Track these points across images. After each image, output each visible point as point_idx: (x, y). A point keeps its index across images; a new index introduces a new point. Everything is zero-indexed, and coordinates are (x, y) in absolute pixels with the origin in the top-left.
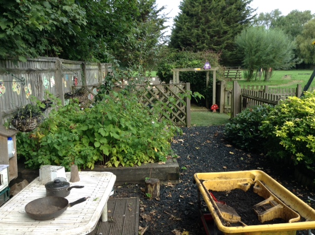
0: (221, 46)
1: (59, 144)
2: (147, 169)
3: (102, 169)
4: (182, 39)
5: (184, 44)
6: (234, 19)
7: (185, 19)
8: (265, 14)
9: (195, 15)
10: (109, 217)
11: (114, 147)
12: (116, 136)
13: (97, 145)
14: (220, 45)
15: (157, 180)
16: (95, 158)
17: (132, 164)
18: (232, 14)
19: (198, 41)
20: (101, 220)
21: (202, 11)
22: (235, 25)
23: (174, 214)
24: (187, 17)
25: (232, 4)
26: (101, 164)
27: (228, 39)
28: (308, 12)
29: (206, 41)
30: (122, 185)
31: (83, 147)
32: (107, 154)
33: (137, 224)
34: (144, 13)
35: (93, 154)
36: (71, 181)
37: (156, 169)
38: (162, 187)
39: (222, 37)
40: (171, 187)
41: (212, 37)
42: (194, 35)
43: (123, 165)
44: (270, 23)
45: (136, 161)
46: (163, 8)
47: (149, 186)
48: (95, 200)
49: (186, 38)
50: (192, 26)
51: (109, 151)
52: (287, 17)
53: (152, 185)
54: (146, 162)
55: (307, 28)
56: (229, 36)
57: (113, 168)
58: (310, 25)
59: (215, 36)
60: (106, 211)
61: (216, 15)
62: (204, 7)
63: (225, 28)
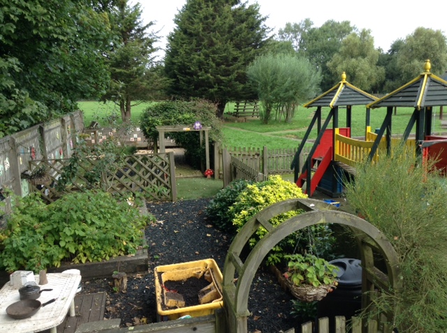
0: (230, 77)
1: (24, 246)
2: (115, 263)
3: (69, 266)
4: (179, 66)
5: (182, 73)
6: (245, 41)
7: (182, 39)
8: (292, 24)
9: (196, 35)
10: (76, 312)
11: (81, 244)
12: (82, 234)
13: (62, 244)
14: (229, 75)
15: (124, 274)
16: (61, 256)
17: (100, 259)
18: (243, 35)
19: (201, 70)
20: (68, 315)
21: (204, 30)
22: (247, 49)
23: (136, 304)
24: (184, 36)
25: (242, 22)
26: (68, 262)
27: (239, 68)
28: (347, 23)
29: (210, 70)
30: (90, 281)
31: (47, 247)
32: (74, 252)
33: (102, 316)
34: (124, 30)
35: (59, 252)
36: (40, 284)
37: (125, 262)
38: (130, 280)
39: (231, 65)
40: (139, 279)
41: (218, 65)
42: (195, 61)
43: (91, 261)
44: (299, 37)
45: (104, 256)
46: (151, 24)
47: (116, 280)
48: (63, 299)
49: (184, 65)
50: (191, 50)
51: (75, 248)
52: (320, 29)
53: (118, 280)
54: (115, 256)
55: (345, 45)
56: (240, 64)
57: (80, 265)
58: (349, 41)
59: (222, 64)
60: (73, 307)
61: (222, 36)
62: (207, 24)
63: (235, 53)
